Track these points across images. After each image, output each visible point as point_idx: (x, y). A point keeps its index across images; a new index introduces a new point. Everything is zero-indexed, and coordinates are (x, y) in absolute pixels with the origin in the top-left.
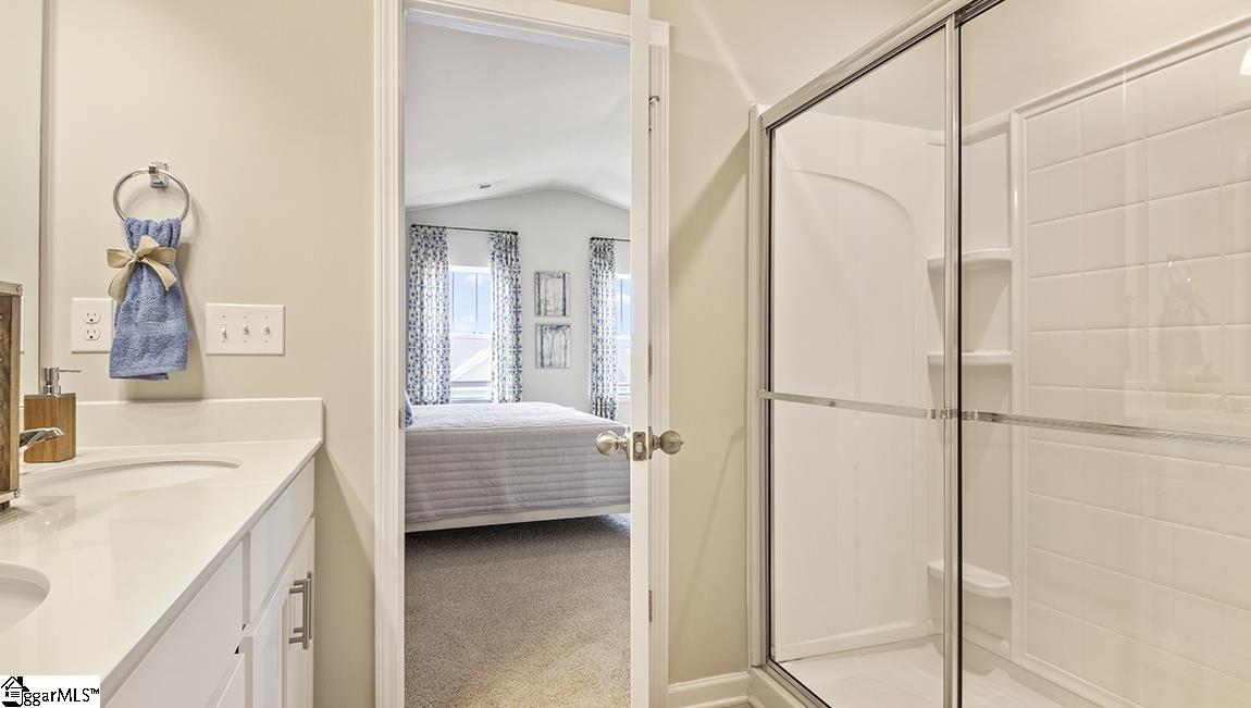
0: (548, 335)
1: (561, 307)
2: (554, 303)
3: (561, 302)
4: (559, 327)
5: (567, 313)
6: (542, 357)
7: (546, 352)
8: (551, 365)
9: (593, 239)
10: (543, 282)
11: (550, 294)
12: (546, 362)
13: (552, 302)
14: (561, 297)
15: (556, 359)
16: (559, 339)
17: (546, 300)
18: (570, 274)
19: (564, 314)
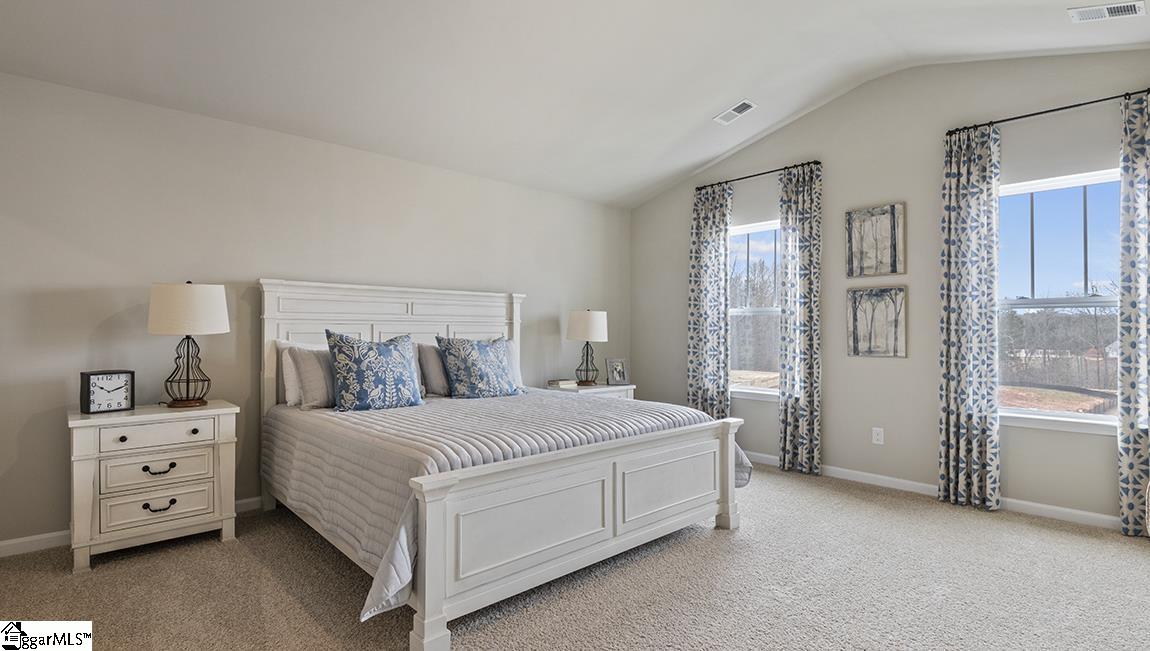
0: (866, 305)
1: (887, 260)
2: (876, 253)
3: (888, 252)
4: (882, 293)
5: (900, 267)
6: (856, 340)
7: (862, 331)
8: (870, 351)
9: (950, 133)
10: (856, 225)
11: (869, 240)
12: (863, 346)
13: (872, 254)
14: (888, 243)
15: (879, 343)
16: (885, 310)
17: (862, 253)
18: (904, 205)
19: (894, 270)
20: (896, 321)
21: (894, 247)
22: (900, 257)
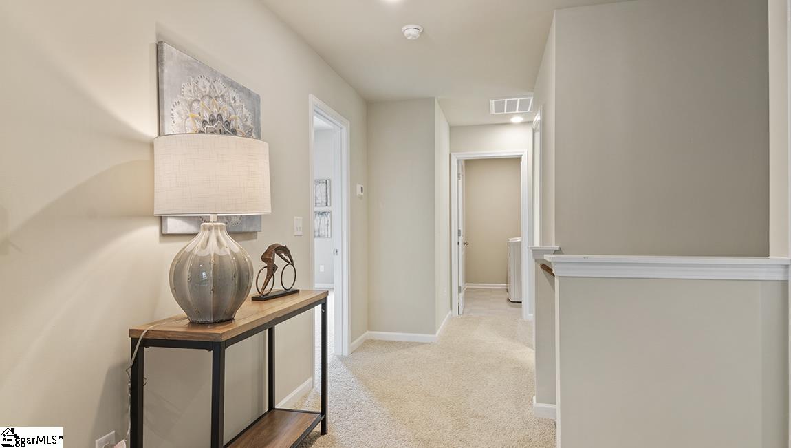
0: (318, 218)
1: (325, 201)
2: (321, 198)
3: (325, 198)
4: (323, 213)
5: (329, 204)
7: (316, 228)
8: (319, 236)
11: (318, 193)
12: (317, 233)
13: (319, 198)
14: (325, 194)
15: (322, 233)
16: (324, 219)
17: (316, 197)
18: (330, 180)
19: (327, 205)
20: (328, 224)
21: (327, 196)
22: (329, 200)
